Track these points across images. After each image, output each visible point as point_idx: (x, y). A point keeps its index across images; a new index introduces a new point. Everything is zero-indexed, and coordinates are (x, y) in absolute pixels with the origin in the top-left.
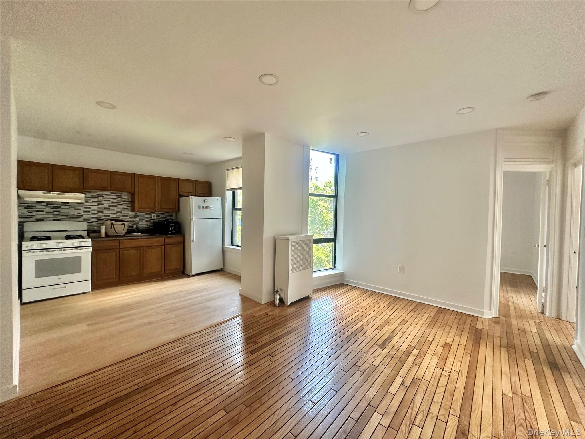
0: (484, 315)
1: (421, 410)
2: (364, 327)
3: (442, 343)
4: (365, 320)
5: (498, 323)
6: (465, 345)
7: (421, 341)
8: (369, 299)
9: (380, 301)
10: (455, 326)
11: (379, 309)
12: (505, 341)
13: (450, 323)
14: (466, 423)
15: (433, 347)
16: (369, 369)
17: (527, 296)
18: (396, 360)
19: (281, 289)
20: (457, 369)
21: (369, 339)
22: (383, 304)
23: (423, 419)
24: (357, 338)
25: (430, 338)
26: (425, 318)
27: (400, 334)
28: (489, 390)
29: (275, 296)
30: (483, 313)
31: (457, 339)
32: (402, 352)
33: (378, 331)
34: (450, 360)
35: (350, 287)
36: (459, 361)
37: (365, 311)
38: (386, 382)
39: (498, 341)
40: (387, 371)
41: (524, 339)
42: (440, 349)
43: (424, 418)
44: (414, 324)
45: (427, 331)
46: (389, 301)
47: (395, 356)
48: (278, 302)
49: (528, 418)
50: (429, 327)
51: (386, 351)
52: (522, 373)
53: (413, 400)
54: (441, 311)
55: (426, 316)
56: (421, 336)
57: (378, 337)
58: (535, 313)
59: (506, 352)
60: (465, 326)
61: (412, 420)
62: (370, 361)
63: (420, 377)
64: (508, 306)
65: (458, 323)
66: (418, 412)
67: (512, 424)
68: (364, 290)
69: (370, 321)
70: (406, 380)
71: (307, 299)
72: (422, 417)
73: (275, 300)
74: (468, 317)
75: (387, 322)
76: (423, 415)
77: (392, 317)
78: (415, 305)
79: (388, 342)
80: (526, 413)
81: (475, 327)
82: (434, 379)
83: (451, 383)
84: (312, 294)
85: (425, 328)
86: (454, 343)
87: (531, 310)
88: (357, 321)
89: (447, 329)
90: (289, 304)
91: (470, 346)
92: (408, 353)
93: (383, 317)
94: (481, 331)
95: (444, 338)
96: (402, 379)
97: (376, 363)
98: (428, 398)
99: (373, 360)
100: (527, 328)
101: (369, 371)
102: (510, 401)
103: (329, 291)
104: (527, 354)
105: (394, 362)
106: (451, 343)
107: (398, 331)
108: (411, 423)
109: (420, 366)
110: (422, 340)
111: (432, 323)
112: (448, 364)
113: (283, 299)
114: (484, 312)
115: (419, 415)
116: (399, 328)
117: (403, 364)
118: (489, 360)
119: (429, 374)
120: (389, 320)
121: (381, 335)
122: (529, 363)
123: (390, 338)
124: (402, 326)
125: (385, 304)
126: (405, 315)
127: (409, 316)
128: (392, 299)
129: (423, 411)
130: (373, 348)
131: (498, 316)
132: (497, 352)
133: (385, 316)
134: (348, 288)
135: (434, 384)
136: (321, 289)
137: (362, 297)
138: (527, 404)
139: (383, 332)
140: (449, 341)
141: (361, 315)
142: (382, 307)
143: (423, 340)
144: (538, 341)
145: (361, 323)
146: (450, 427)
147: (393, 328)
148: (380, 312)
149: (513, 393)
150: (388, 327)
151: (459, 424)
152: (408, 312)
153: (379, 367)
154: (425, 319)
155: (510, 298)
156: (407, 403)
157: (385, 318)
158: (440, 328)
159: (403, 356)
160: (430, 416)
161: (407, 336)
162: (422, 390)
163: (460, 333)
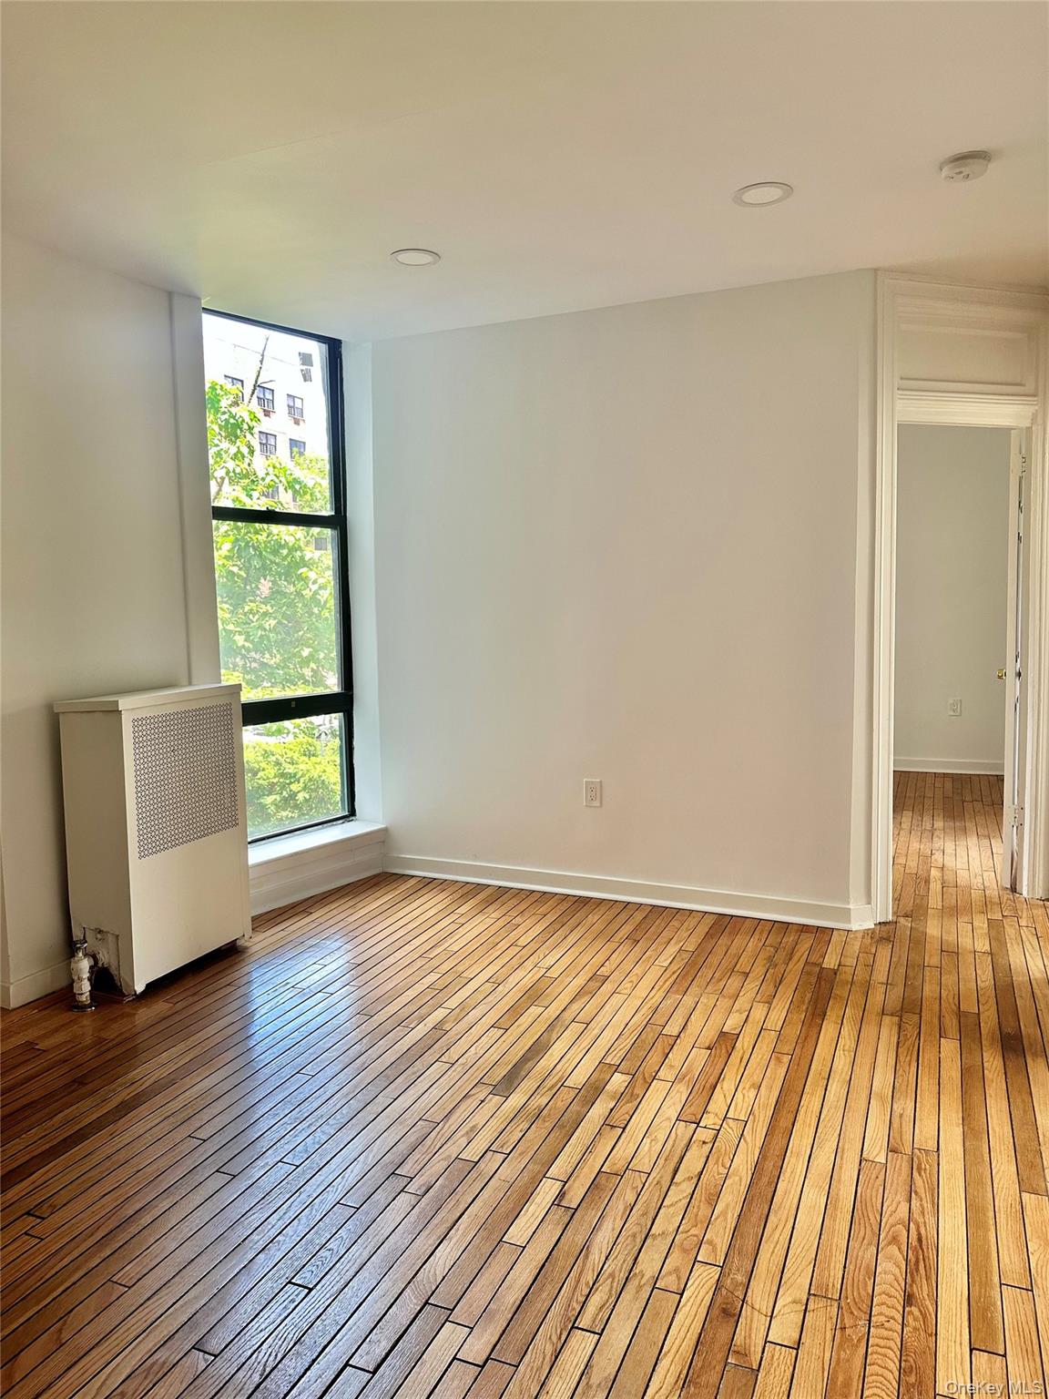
0: (850, 923)
1: (607, 1273)
2: (447, 1027)
3: (710, 1035)
4: (453, 1003)
5: (888, 940)
6: (778, 1029)
7: (643, 1041)
8: (480, 918)
9: (519, 920)
10: (759, 970)
11: (515, 950)
12: (897, 993)
13: (744, 964)
14: (740, 1278)
15: (676, 1057)
16: (447, 1178)
17: (985, 842)
18: (547, 1124)
19: (100, 932)
20: (743, 1112)
21: (459, 1069)
22: (529, 929)
23: (607, 1301)
24: (415, 1073)
25: (672, 1029)
26: (664, 960)
27: (576, 1028)
28: (823, 1159)
29: (73, 965)
30: (845, 915)
31: (759, 1012)
32: (573, 1094)
33: (496, 1033)
34: (727, 1085)
35: (412, 882)
36: (753, 1086)
37: (460, 968)
38: (502, 1210)
39: (877, 998)
40: (508, 1172)
41: (949, 980)
42: (700, 1056)
43: (613, 1299)
44: (627, 985)
45: (668, 1002)
46: (550, 918)
47: (545, 1112)
48: (86, 987)
49: (916, 1215)
50: (674, 989)
51: (516, 1100)
52: (927, 1084)
53: (585, 1248)
54: (724, 925)
55: (672, 949)
56: (645, 1023)
57: (493, 1055)
58: (993, 892)
59: (895, 1029)
60: (790, 966)
61: (570, 1314)
62: (451, 1150)
63: (621, 1165)
64: (927, 881)
65: (770, 959)
66: (594, 1284)
67: (870, 1244)
68: (465, 890)
69: (472, 1002)
70: (569, 1188)
71: (227, 956)
72: (605, 1297)
73: (73, 981)
74: (804, 936)
75: (533, 995)
76: (612, 1287)
77: (554, 973)
78: (639, 916)
79: (530, 1064)
80: (913, 1202)
81: (821, 964)
82: (666, 1160)
83: (717, 1163)
84: (249, 932)
85: (661, 994)
86: (748, 1028)
87: (986, 885)
88: (424, 1011)
89: (734, 982)
90: (139, 988)
91: (793, 1031)
92: (593, 1090)
93: (524, 978)
94: (836, 974)
95: (717, 1018)
96: (559, 1184)
97: (472, 1153)
98: (636, 1229)
99: (464, 1141)
100: (966, 942)
101: (443, 1187)
102: (877, 1177)
103: (326, 909)
104: (951, 1023)
105: (536, 1134)
106: (737, 1032)
107: (567, 1023)
108: (566, 1326)
109: (624, 1129)
110: (646, 1037)
111: (688, 974)
112: (718, 1104)
113: (113, 971)
114: (850, 909)
115: (597, 1292)
116: (576, 1007)
117: (570, 1133)
118: (842, 1062)
119: (650, 1150)
120: (542, 985)
121: (505, 1047)
122: (949, 1047)
123: (538, 1049)
124: (586, 998)
125: (538, 929)
126: (600, 958)
127: (616, 959)
128: (565, 906)
129: (612, 1275)
130: (469, 1101)
131: (890, 918)
132: (869, 1031)
133: (530, 975)
134: (403, 887)
135: (661, 1177)
136: (293, 906)
137: (453, 917)
138: (920, 1174)
139: (514, 1032)
140: (731, 1025)
141: (440, 985)
142: (522, 942)
143: (650, 1036)
144: (986, 978)
145: (440, 1014)
146: (690, 1304)
147: (553, 1011)
148: (515, 962)
149: (892, 1150)
150: (534, 1011)
151: (718, 1286)
152: (614, 945)
153: (482, 1165)
154: (666, 964)
155: (938, 856)
156: (562, 1262)
157: (528, 981)
158: (709, 987)
159: (574, 1107)
160: (631, 1287)
161: (596, 1032)
162: (621, 1207)
163: (771, 990)
